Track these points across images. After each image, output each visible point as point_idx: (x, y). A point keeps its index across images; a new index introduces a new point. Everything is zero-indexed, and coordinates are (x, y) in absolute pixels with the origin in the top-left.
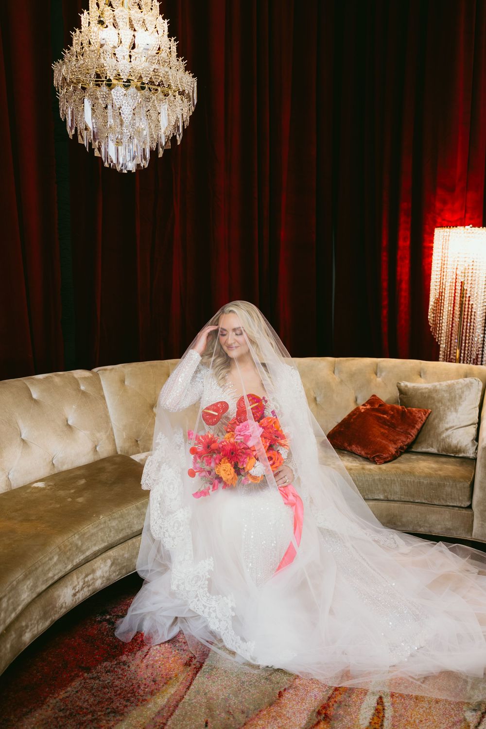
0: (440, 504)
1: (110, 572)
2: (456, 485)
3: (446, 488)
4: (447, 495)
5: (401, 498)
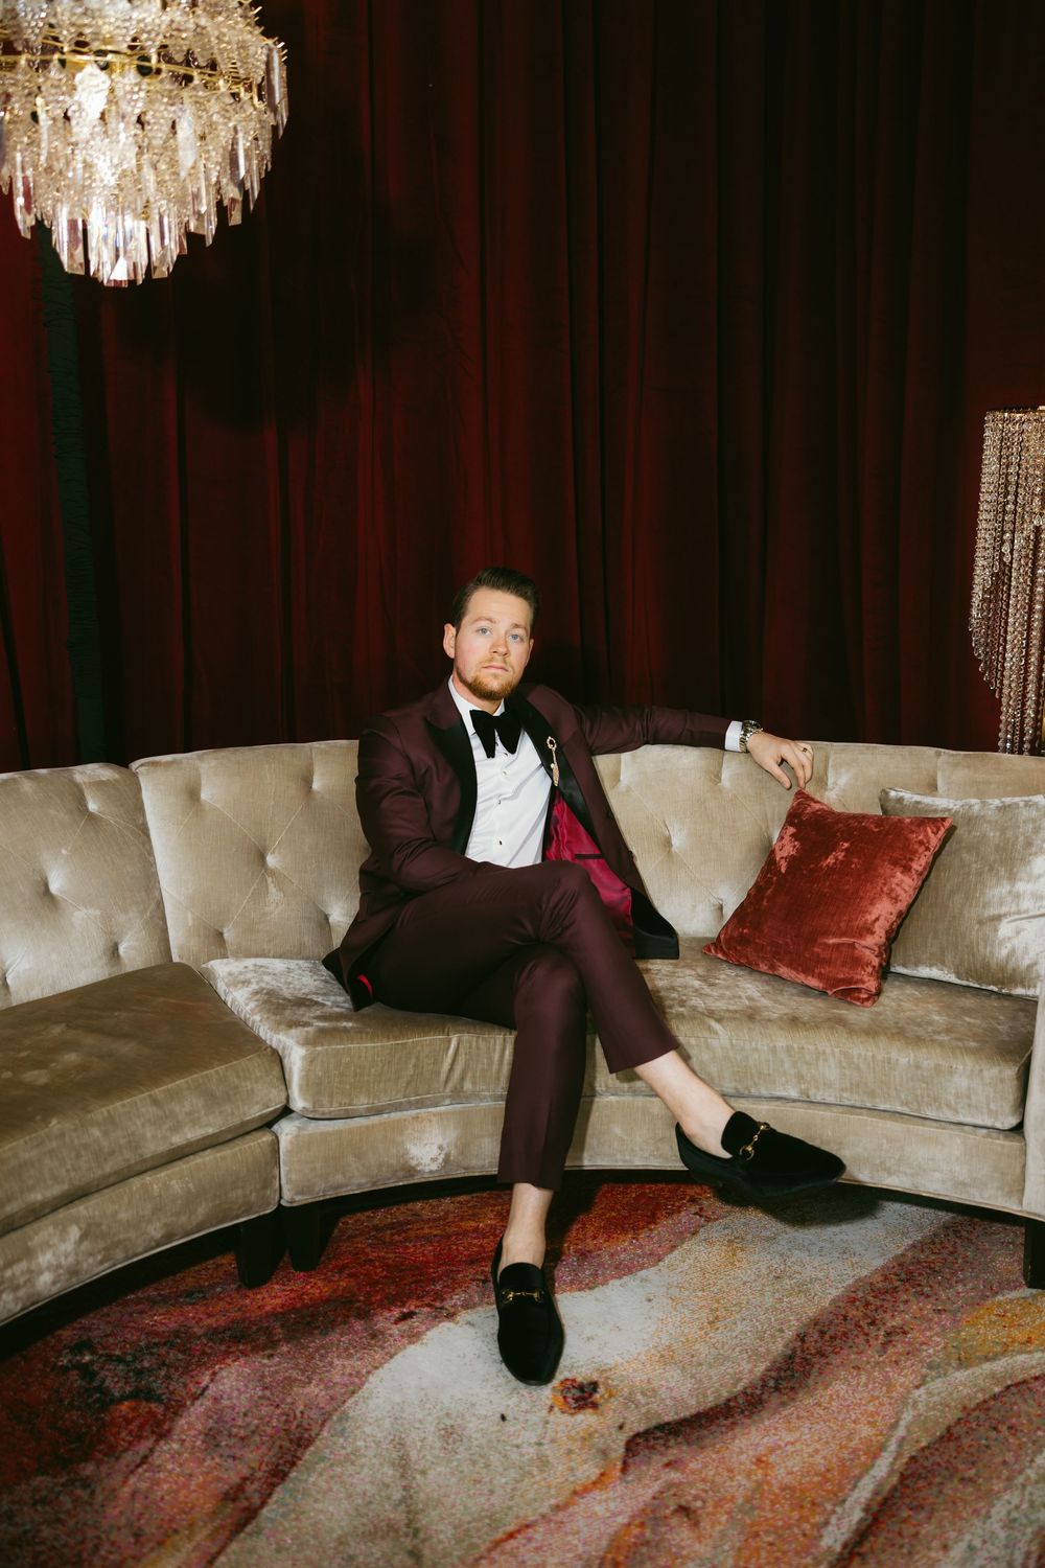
0: (942, 1117)
1: (77, 1254)
2: (981, 1071)
3: (956, 1078)
4: (957, 1096)
5: (841, 1097)
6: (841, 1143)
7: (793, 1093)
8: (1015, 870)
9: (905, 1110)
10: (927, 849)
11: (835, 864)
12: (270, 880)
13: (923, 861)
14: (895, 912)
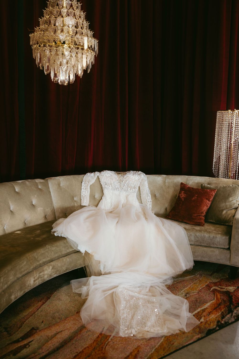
2: (222, 237)
4: (217, 242)
9: (207, 245)
10: (213, 196)
11: (195, 199)
13: (212, 199)
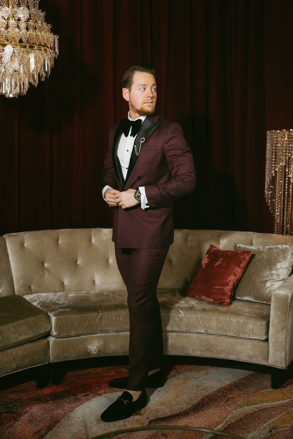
0: (245, 337)
2: (256, 323)
3: (249, 325)
4: (250, 330)
5: (217, 332)
6: (216, 346)
7: (203, 331)
8: (271, 267)
9: (235, 335)
10: (245, 260)
11: (218, 265)
12: (45, 271)
13: (244, 264)
14: (236, 279)
